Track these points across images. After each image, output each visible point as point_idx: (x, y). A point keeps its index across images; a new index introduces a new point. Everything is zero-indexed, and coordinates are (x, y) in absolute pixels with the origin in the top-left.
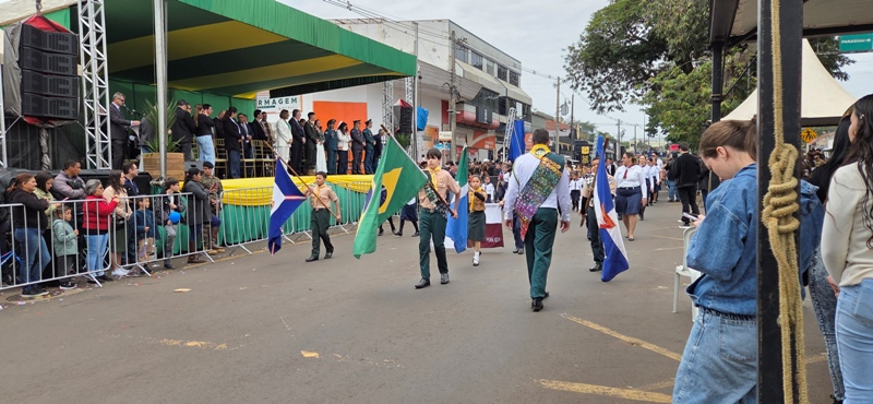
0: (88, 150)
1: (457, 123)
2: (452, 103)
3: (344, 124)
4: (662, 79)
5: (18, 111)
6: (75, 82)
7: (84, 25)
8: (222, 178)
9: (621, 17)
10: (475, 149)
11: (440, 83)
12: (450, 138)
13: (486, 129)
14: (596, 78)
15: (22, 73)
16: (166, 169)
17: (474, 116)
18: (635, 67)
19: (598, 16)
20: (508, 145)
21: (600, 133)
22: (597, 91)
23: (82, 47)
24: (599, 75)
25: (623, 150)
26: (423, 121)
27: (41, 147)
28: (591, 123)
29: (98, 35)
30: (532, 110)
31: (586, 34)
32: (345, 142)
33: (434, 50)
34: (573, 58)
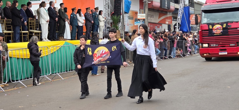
1: (149, 9)
8: (8, 42)
10: (160, 24)
12: (145, 17)
13: (167, 12)
17: (159, 4)
20: (179, 21)
26: (128, 8)
32: (81, 20)
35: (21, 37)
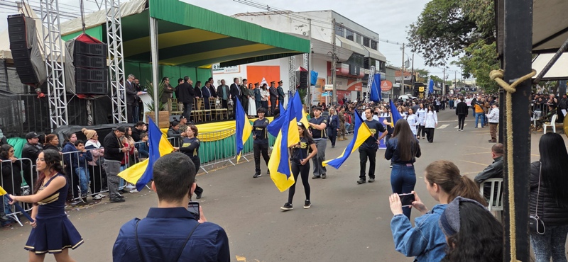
0: (113, 111)
1: (337, 76)
2: (334, 64)
3: (265, 85)
4: (472, 48)
5: (73, 91)
6: (105, 72)
7: (110, 38)
9: (445, 6)
10: (349, 91)
11: (325, 52)
12: (332, 89)
13: (356, 78)
14: (428, 44)
15: (76, 69)
16: (158, 121)
17: (348, 71)
18: (454, 37)
19: (429, 5)
20: (368, 90)
21: (432, 77)
22: (429, 53)
23: (109, 50)
24: (431, 42)
25: (447, 87)
26: (315, 79)
27: (87, 111)
28: (426, 70)
29: (118, 43)
30: (386, 65)
31: (420, 18)
33: (322, 30)
34: (413, 31)
35: (204, 116)
